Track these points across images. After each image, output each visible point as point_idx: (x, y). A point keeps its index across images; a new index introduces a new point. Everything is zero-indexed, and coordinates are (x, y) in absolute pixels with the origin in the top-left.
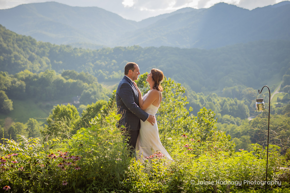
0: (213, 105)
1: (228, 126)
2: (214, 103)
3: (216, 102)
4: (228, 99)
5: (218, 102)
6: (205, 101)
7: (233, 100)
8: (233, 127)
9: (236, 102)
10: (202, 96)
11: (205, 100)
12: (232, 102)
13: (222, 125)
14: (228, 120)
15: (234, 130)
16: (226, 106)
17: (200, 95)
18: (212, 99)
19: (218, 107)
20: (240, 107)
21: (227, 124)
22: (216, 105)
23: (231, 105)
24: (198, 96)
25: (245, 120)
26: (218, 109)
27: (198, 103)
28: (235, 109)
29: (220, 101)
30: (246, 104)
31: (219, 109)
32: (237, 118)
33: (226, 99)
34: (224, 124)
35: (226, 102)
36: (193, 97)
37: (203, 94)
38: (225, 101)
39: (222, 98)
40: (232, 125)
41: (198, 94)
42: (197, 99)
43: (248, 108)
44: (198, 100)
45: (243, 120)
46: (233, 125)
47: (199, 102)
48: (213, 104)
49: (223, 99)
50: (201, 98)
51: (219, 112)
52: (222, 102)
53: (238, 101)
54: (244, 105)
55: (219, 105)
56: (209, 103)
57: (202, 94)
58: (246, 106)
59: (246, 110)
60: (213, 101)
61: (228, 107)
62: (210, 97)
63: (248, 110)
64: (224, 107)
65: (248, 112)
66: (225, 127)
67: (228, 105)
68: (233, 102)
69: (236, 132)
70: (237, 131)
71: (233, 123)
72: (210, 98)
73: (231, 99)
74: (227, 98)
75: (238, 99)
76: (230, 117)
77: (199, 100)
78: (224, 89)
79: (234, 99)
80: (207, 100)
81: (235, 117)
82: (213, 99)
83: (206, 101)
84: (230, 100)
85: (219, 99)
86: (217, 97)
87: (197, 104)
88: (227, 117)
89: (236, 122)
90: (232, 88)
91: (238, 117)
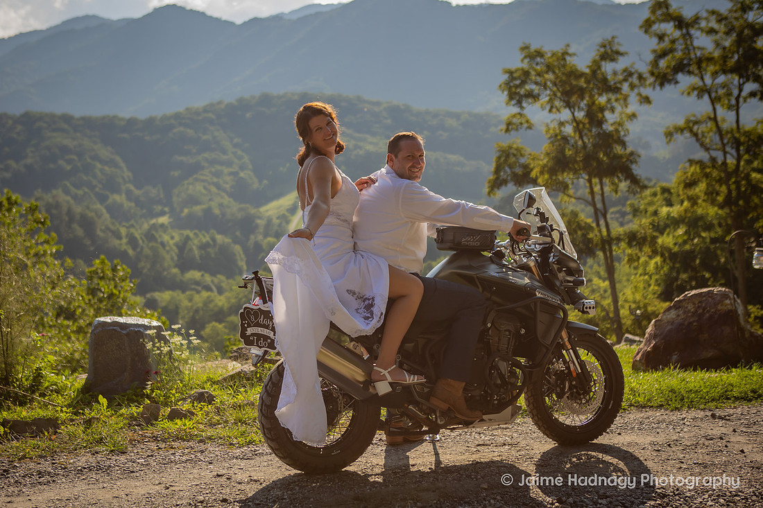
0: (161, 250)
1: (197, 298)
2: (163, 245)
3: (168, 242)
4: (195, 234)
5: (171, 242)
6: (140, 242)
7: (206, 234)
8: (208, 297)
9: (214, 240)
10: (132, 230)
11: (141, 238)
12: (204, 241)
13: (184, 295)
14: (197, 283)
15: (211, 306)
16: (191, 250)
17: (127, 228)
18: (157, 236)
19: (174, 255)
20: (224, 250)
21: (194, 292)
22: (167, 248)
23: (203, 247)
24: (123, 231)
25: (234, 280)
26: (172, 259)
27: (124, 247)
28: (213, 256)
29: (177, 239)
30: (235, 242)
31: (176, 258)
32: (219, 276)
33: (191, 235)
34: (188, 293)
35: (191, 240)
36: (110, 234)
37: (135, 224)
38: (188, 238)
39: (182, 232)
40: (205, 294)
41: (124, 226)
42: (120, 238)
43: (241, 253)
44: (125, 241)
45: (231, 281)
46: (209, 293)
47: (127, 244)
48: (160, 247)
49: (183, 234)
50: (132, 234)
51: (176, 266)
52: (181, 240)
53: (219, 238)
54: (232, 245)
55: (174, 248)
56: (151, 244)
57: (132, 226)
58: (237, 248)
59: (238, 257)
60: (159, 240)
61: (196, 252)
62: (154, 232)
63: (243, 256)
64: (186, 252)
65: (242, 260)
66: (190, 300)
67: (194, 247)
68: (206, 238)
69: (216, 309)
70: (216, 306)
71: (208, 289)
72: (153, 235)
73: (203, 232)
74: (193, 232)
75: (219, 233)
76: (202, 275)
77: (127, 240)
78: (186, 211)
79: (208, 233)
80: (145, 239)
81: (213, 274)
82: (160, 236)
83: (143, 241)
84: (201, 236)
85: (174, 234)
86: (170, 230)
87: (123, 249)
88: (195, 275)
89: (215, 286)
90: (204, 207)
91: (219, 273)
